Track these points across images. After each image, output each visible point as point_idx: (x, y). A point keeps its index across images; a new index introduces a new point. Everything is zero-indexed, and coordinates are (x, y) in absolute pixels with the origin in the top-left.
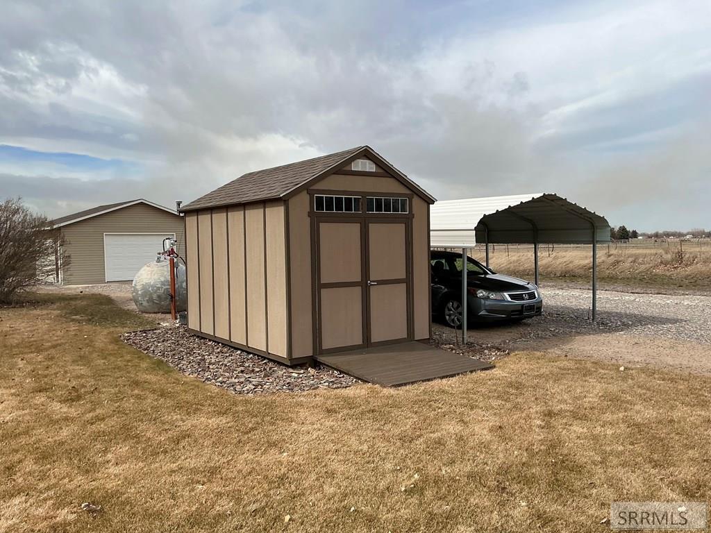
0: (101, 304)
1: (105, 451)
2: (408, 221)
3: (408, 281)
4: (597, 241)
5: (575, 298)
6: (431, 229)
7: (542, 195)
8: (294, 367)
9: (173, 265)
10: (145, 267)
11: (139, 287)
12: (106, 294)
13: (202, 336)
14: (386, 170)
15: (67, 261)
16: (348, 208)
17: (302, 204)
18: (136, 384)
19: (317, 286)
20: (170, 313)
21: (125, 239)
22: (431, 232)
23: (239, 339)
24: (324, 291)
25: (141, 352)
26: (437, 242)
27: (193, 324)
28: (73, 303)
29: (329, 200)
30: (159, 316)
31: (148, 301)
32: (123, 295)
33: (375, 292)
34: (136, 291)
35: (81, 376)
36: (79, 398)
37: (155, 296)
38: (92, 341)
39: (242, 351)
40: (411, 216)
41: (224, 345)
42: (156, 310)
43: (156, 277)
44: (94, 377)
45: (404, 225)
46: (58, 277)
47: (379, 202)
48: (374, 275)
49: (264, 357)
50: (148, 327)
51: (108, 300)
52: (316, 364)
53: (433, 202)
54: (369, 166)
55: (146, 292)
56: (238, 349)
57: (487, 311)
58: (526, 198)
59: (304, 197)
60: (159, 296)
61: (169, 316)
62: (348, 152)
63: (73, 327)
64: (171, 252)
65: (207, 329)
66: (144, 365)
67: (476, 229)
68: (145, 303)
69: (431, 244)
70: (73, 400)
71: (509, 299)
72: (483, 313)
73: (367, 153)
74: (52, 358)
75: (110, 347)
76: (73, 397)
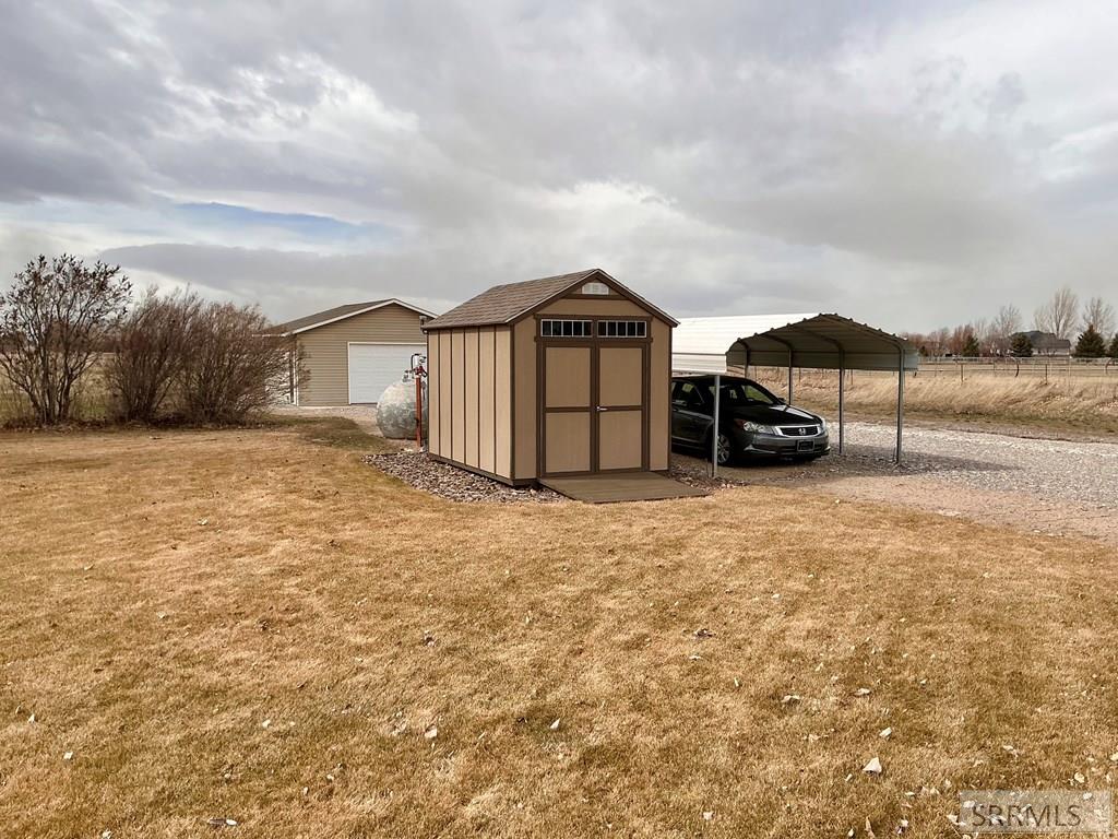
0: (343, 428)
1: (344, 524)
2: (646, 347)
3: (645, 408)
4: (904, 369)
5: (876, 435)
6: (673, 351)
7: (817, 315)
8: (517, 488)
9: (420, 385)
10: (391, 388)
11: (383, 409)
12: (350, 418)
13: (440, 461)
14: (620, 293)
15: (305, 377)
16: (578, 331)
17: (528, 329)
18: (372, 492)
19: (542, 410)
20: (415, 439)
21: (373, 349)
22: (673, 356)
23: (472, 462)
24: (548, 415)
25: (381, 471)
26: (681, 366)
27: (434, 449)
28: (313, 426)
29: (567, 325)
30: (404, 441)
31: (393, 425)
32: (367, 419)
33: (606, 419)
34: (380, 412)
35: (325, 485)
36: (323, 497)
37: (400, 420)
38: (334, 460)
39: (476, 474)
40: (650, 340)
41: (461, 469)
42: (401, 436)
43: (401, 398)
44: (335, 485)
45: (640, 350)
46: (292, 394)
47: (612, 325)
48: (605, 401)
49: (494, 479)
50: (390, 452)
51: (352, 425)
52: (539, 487)
53: (676, 325)
54: (602, 290)
55: (391, 415)
56: (471, 473)
57: (754, 446)
58: (796, 318)
59: (531, 322)
60: (404, 420)
61: (414, 442)
62: (580, 274)
63: (316, 449)
64: (420, 370)
65: (446, 454)
66: (380, 480)
67: (727, 354)
68: (390, 428)
69: (673, 368)
70: (318, 498)
71: (781, 433)
72: (751, 448)
73: (598, 276)
74: (298, 471)
75: (351, 466)
76: (320, 496)
